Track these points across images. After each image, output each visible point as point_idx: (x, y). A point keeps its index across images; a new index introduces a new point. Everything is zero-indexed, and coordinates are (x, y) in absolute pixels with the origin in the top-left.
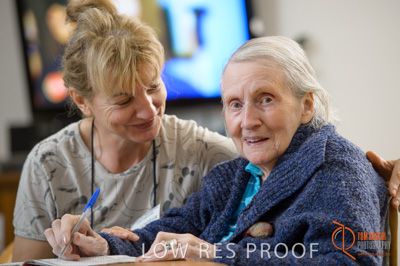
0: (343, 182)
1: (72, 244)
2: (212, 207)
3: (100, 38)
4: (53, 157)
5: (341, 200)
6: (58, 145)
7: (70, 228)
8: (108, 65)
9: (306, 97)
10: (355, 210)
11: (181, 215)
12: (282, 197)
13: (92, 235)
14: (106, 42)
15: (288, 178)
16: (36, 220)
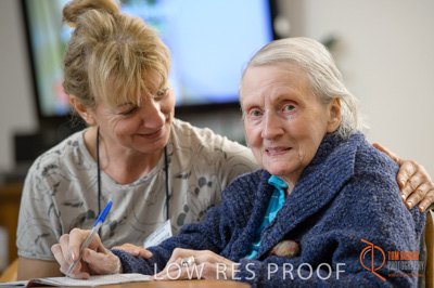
0: (375, 197)
1: (82, 260)
2: (233, 222)
3: (101, 44)
4: (56, 170)
5: (372, 216)
6: (61, 156)
7: (79, 243)
8: (111, 74)
9: (332, 103)
10: (388, 226)
11: (199, 232)
12: (308, 213)
13: (103, 252)
14: (108, 48)
15: (315, 193)
16: (41, 239)
